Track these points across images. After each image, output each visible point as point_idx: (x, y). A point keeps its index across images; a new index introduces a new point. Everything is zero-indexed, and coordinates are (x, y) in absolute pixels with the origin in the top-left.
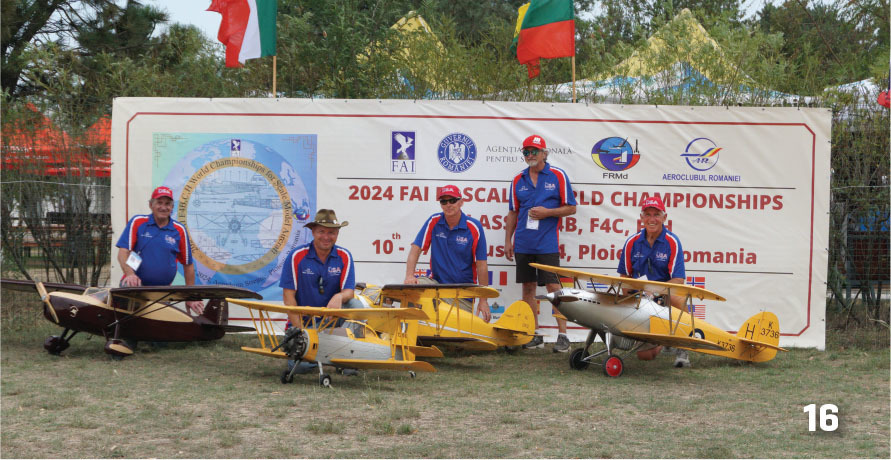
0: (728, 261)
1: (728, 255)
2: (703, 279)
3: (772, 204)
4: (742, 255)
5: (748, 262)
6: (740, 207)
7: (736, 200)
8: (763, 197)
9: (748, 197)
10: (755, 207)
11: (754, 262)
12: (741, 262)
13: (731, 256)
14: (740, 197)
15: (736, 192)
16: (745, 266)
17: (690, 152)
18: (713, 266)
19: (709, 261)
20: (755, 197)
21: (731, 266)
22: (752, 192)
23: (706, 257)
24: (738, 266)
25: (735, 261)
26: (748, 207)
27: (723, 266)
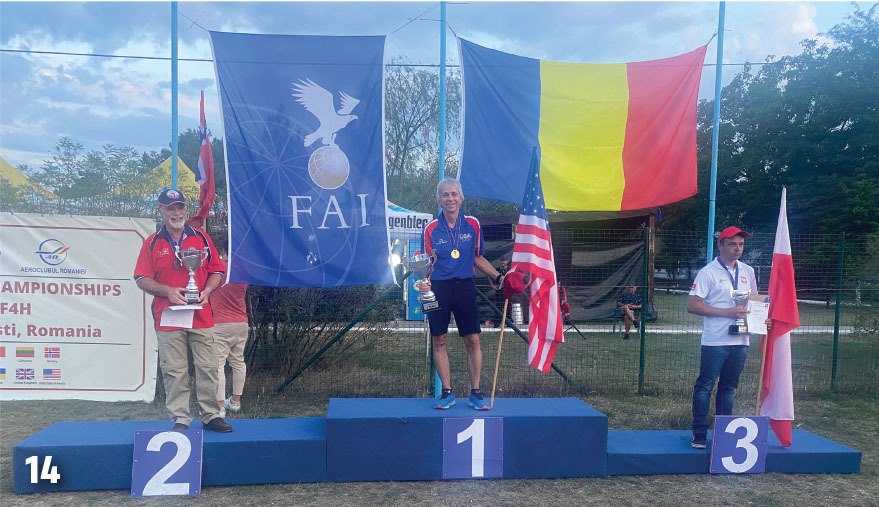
0: (78, 335)
1: (78, 330)
2: (58, 349)
3: (112, 291)
4: (89, 331)
5: (94, 335)
6: (86, 293)
7: (83, 288)
8: (104, 286)
9: (93, 286)
10: (99, 294)
11: (100, 335)
12: (89, 336)
13: (81, 332)
14: (86, 285)
15: (83, 282)
16: (92, 339)
17: (42, 250)
18: (65, 339)
19: (62, 335)
20: (99, 286)
21: (81, 339)
22: (96, 282)
23: (60, 332)
24: (86, 339)
25: (84, 336)
26: (93, 294)
27: (75, 339)
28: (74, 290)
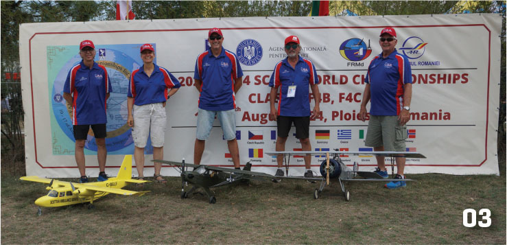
0: (431, 119)
1: (431, 114)
2: (414, 131)
3: (461, 79)
4: (440, 114)
5: (445, 118)
6: (439, 82)
7: (436, 78)
8: (455, 75)
9: (445, 75)
10: (449, 82)
11: (449, 118)
12: (440, 119)
13: (434, 115)
14: (439, 75)
15: (436, 72)
16: (443, 122)
17: (405, 47)
18: (421, 122)
19: (418, 119)
20: (450, 75)
21: (433, 122)
22: (448, 72)
23: (416, 116)
24: (438, 122)
25: (436, 119)
26: (444, 82)
27: (428, 122)
28: (429, 80)
